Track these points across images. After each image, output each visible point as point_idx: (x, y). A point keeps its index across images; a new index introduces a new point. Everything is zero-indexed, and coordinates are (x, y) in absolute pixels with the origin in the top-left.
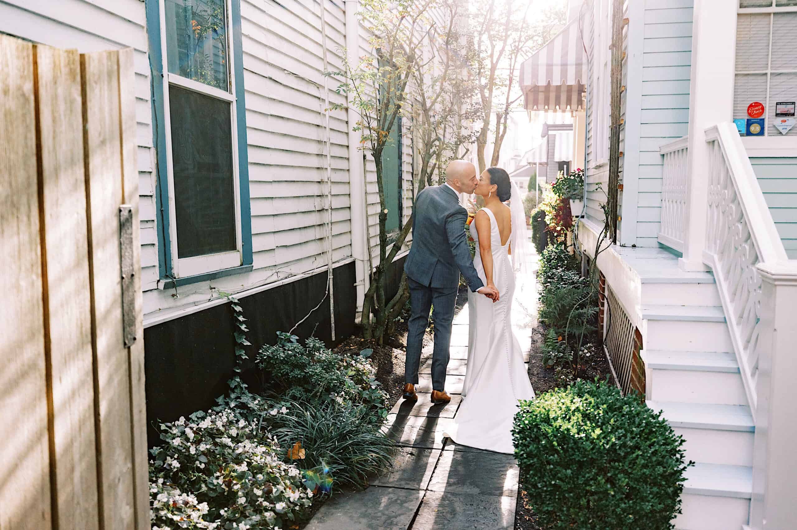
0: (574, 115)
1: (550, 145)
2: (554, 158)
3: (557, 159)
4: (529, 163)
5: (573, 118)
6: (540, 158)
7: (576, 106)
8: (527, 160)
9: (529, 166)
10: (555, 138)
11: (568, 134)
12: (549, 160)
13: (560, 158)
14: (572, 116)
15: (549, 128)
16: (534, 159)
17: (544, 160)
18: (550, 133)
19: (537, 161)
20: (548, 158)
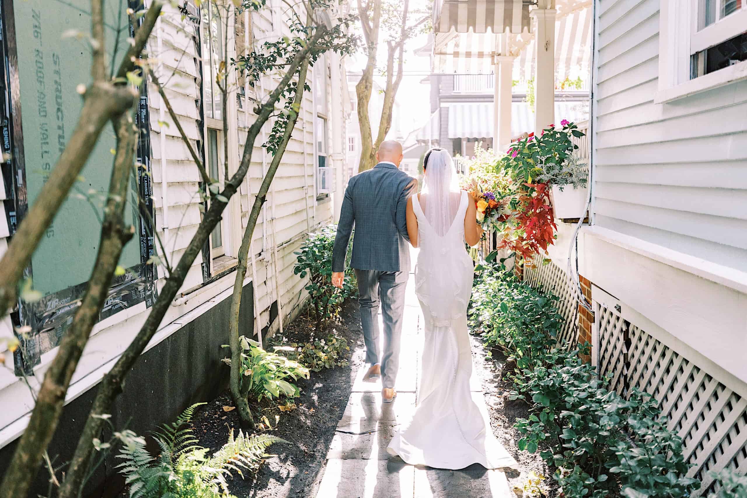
0: (495, 62)
1: (442, 119)
2: (447, 134)
3: (451, 136)
4: (418, 141)
5: (494, 66)
6: (432, 135)
7: (520, 27)
8: (417, 136)
9: (417, 145)
10: (448, 111)
11: (463, 107)
12: (442, 137)
13: (455, 135)
14: (493, 63)
15: (442, 100)
16: (424, 135)
17: (436, 137)
18: (443, 105)
19: (428, 137)
20: (440, 135)
